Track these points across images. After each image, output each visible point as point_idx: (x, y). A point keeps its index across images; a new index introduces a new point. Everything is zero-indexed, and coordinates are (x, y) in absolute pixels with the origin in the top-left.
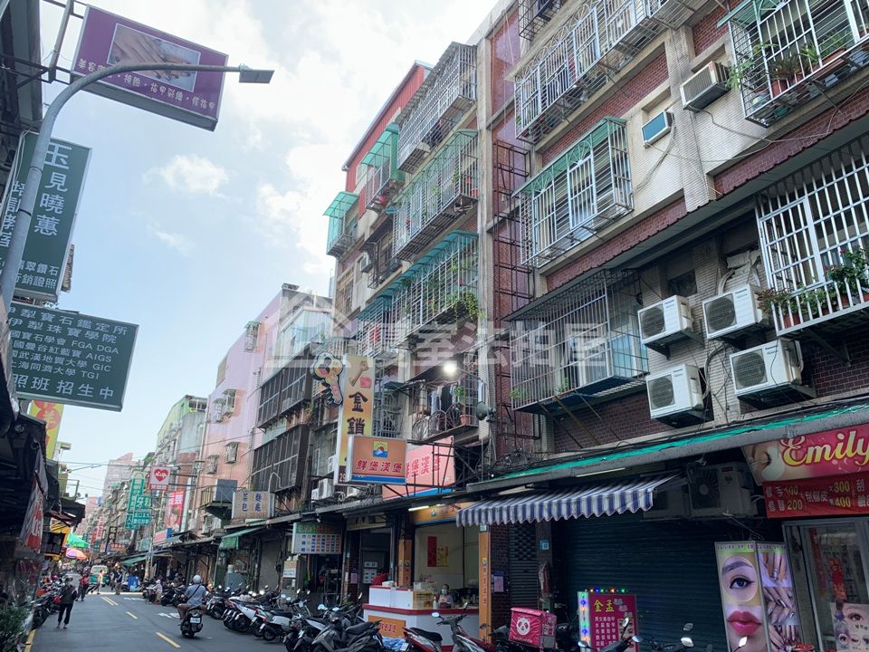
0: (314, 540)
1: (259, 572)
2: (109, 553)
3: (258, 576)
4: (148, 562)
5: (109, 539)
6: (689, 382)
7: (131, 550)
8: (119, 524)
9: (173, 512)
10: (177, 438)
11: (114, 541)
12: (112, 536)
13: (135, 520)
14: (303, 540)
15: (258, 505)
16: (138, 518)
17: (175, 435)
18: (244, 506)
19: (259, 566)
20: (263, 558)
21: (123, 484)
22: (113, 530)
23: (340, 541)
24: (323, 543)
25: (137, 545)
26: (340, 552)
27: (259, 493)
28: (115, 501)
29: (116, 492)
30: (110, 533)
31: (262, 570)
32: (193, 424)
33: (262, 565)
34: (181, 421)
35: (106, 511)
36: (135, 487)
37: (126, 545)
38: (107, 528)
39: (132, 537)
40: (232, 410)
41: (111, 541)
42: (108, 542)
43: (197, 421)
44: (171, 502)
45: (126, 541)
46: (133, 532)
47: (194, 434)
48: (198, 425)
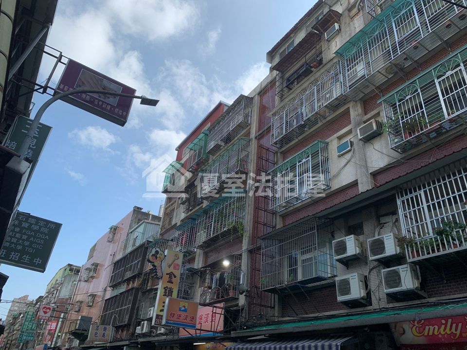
5: (6, 347)
6: (359, 283)
8: (13, 338)
9: (49, 334)
12: (8, 345)
13: (25, 337)
15: (104, 334)
16: (26, 336)
17: (58, 287)
18: (96, 333)
21: (20, 314)
22: (9, 342)
27: (106, 326)
28: (13, 324)
29: (15, 318)
30: (7, 343)
32: (70, 281)
34: (63, 279)
36: (28, 316)
38: (6, 340)
39: (20, 347)
40: (95, 275)
43: (72, 279)
44: (48, 327)
46: (22, 344)
47: (69, 287)
48: (73, 282)
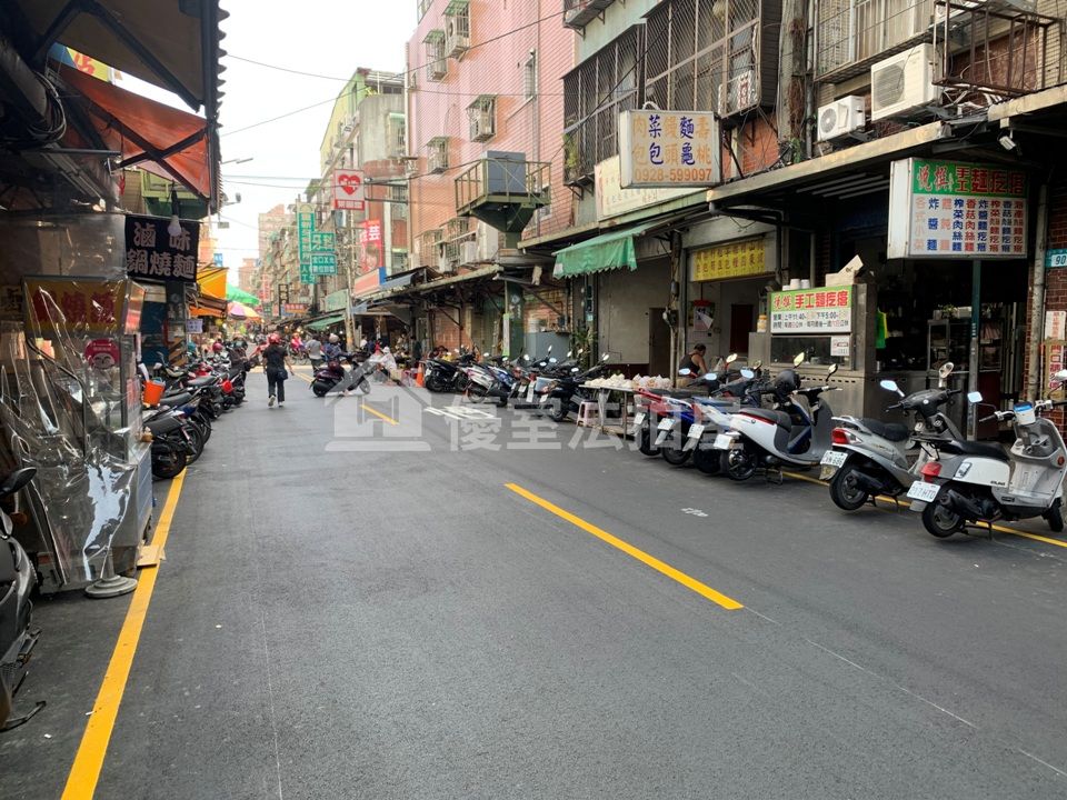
0: (958, 214)
1: (596, 328)
2: (283, 318)
3: (596, 337)
4: (348, 324)
5: (281, 300)
7: (315, 310)
8: (289, 281)
9: (369, 251)
10: (355, 141)
11: (287, 302)
12: (283, 296)
13: (316, 267)
14: (933, 213)
15: (687, 150)
16: (318, 265)
17: (351, 137)
18: (655, 150)
19: (596, 318)
20: (602, 302)
21: (283, 231)
22: (283, 288)
23: (1024, 219)
24: (982, 226)
25: (322, 304)
26: (1023, 253)
28: (277, 255)
29: (276, 243)
30: (280, 292)
31: (602, 324)
32: (378, 114)
33: (601, 314)
34: (357, 114)
35: (268, 269)
36: (304, 225)
37: (305, 306)
38: (275, 288)
39: (312, 294)
40: (467, 42)
41: (284, 302)
42: (280, 303)
43: (383, 108)
44: (363, 235)
45: (304, 300)
46: (311, 287)
47: (381, 131)
48: (386, 115)
